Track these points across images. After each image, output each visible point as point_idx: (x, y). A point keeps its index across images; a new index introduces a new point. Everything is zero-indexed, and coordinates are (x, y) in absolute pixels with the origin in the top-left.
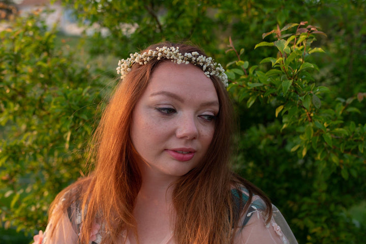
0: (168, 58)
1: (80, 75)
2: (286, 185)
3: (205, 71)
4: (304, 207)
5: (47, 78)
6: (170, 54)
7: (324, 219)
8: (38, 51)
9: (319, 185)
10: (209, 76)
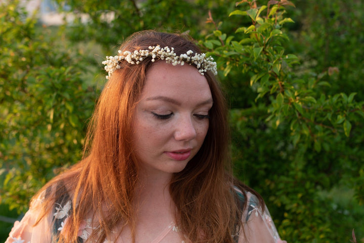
0: (162, 59)
1: (60, 60)
2: (265, 166)
3: (199, 69)
4: (281, 186)
5: (29, 61)
6: (165, 55)
7: (300, 195)
8: (19, 37)
9: (296, 164)
10: (203, 74)
